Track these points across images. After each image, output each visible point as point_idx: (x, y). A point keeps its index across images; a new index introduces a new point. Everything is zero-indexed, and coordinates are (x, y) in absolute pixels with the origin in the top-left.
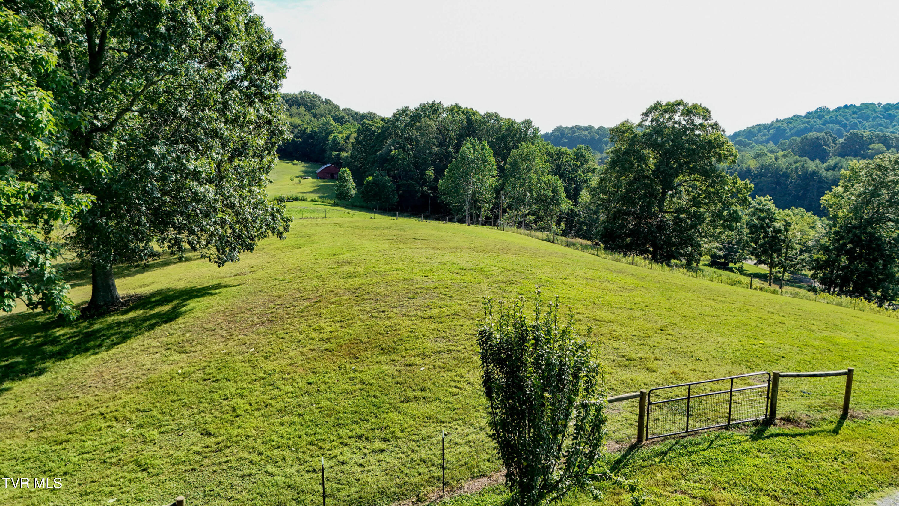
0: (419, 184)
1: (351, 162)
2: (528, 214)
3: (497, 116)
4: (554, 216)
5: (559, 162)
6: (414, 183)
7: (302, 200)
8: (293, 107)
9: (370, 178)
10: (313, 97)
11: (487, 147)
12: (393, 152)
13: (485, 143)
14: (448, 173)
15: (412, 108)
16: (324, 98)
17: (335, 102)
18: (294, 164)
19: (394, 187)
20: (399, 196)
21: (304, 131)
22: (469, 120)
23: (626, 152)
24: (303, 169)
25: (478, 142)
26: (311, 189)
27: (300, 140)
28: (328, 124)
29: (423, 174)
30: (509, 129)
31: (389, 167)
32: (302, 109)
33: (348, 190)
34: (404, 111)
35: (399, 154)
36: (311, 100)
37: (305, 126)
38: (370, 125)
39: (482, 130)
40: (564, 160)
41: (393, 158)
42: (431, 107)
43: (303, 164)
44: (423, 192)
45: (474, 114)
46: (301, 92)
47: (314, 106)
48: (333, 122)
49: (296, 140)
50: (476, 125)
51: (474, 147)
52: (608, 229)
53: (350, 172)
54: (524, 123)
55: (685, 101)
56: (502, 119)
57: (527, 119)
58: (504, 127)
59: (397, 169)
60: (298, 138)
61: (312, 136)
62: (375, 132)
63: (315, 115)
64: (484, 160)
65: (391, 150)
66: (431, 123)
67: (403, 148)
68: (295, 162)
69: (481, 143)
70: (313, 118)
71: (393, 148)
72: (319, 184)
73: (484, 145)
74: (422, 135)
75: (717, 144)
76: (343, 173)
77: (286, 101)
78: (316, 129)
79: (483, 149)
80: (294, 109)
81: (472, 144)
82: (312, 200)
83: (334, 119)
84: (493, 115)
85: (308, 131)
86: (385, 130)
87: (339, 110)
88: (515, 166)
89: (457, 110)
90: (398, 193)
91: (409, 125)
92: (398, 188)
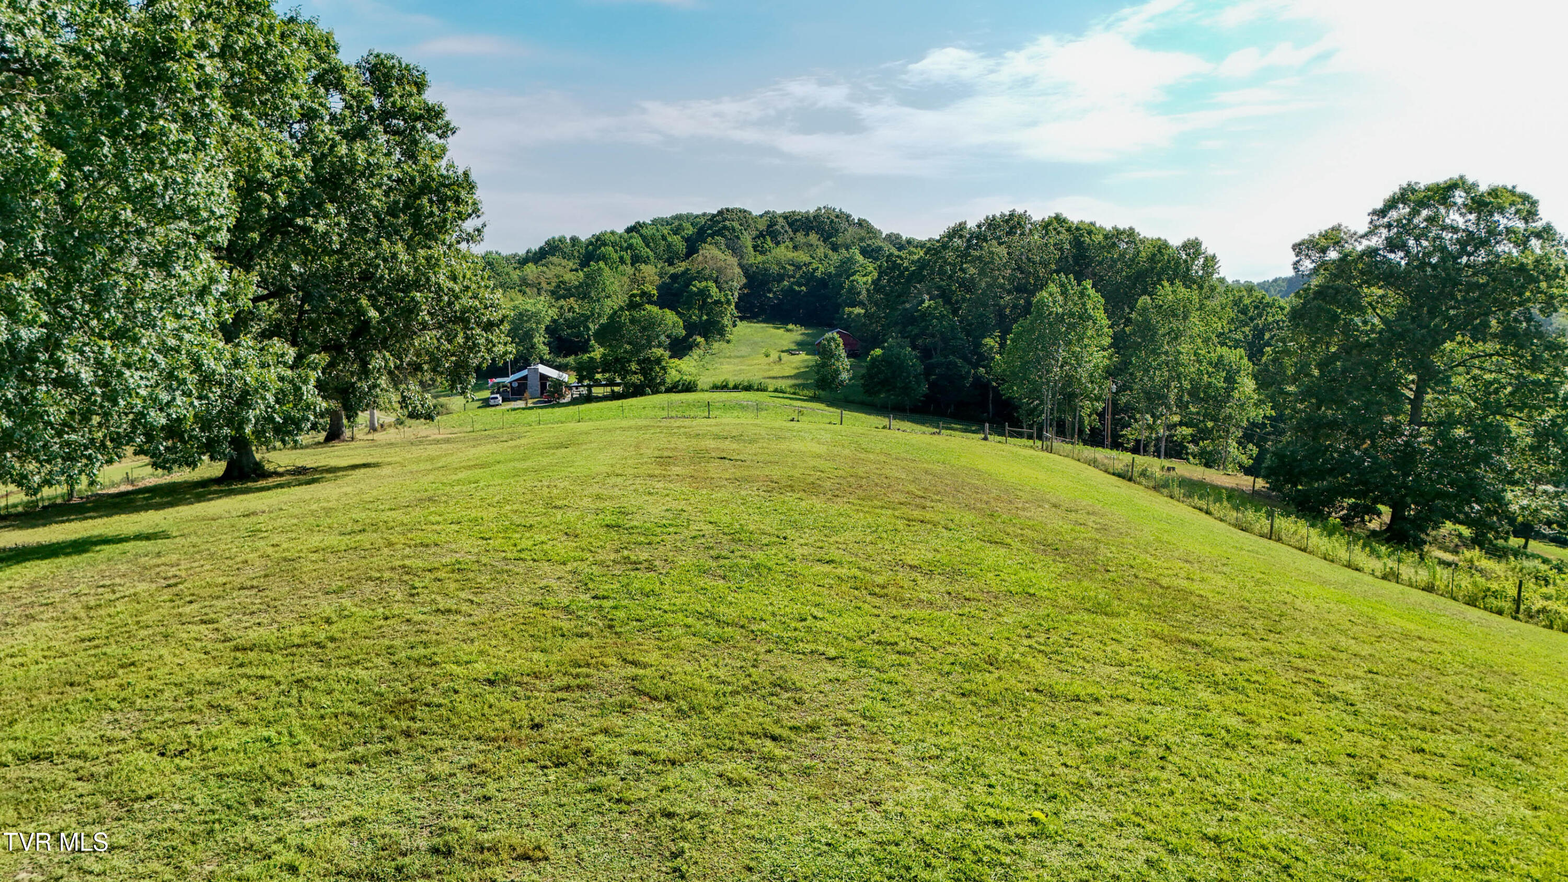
0: (970, 363)
1: (864, 324)
2: (1181, 424)
3: (1131, 233)
4: (1233, 429)
5: (1260, 322)
6: (959, 362)
7: (758, 390)
8: (798, 234)
9: (878, 352)
10: (837, 217)
11: (1091, 292)
12: (926, 304)
13: (1088, 283)
14: (1012, 340)
15: (971, 224)
16: (856, 217)
17: (876, 225)
18: (788, 330)
19: (920, 368)
20: (932, 385)
21: (812, 273)
22: (1077, 243)
23: (1321, 292)
24: (799, 338)
25: (1075, 283)
26: (793, 372)
27: (803, 288)
28: (851, 260)
29: (978, 345)
30: (1152, 259)
31: (916, 331)
32: (813, 238)
33: (837, 372)
34: (957, 231)
35: (936, 308)
36: (832, 221)
37: (814, 266)
38: (902, 259)
39: (1100, 263)
40: (1270, 319)
41: (925, 315)
42: (1007, 222)
43: (803, 330)
44: (977, 378)
45: (1090, 233)
46: (820, 209)
47: (837, 231)
48: (860, 258)
49: (797, 288)
50: (1091, 253)
51: (1064, 293)
53: (840, 341)
54: (1185, 246)
55: (1470, 179)
56: (1142, 242)
57: (1192, 237)
58: (1144, 254)
59: (933, 336)
60: (800, 285)
61: (823, 283)
62: (907, 269)
63: (835, 248)
64: (1084, 317)
65: (923, 301)
66: (1003, 251)
67: (945, 296)
68: (790, 326)
69: (1079, 285)
70: (830, 252)
71: (926, 297)
72: (811, 364)
73: (1086, 289)
74: (982, 273)
76: (829, 342)
77: (791, 225)
78: (832, 270)
79: (1082, 294)
80: (800, 238)
81: (1062, 285)
82: (776, 391)
83: (864, 252)
84: (1123, 232)
85: (818, 274)
86: (922, 264)
87: (875, 237)
88: (1147, 330)
89: (1055, 225)
90: (927, 380)
91: (964, 255)
92: (928, 371)
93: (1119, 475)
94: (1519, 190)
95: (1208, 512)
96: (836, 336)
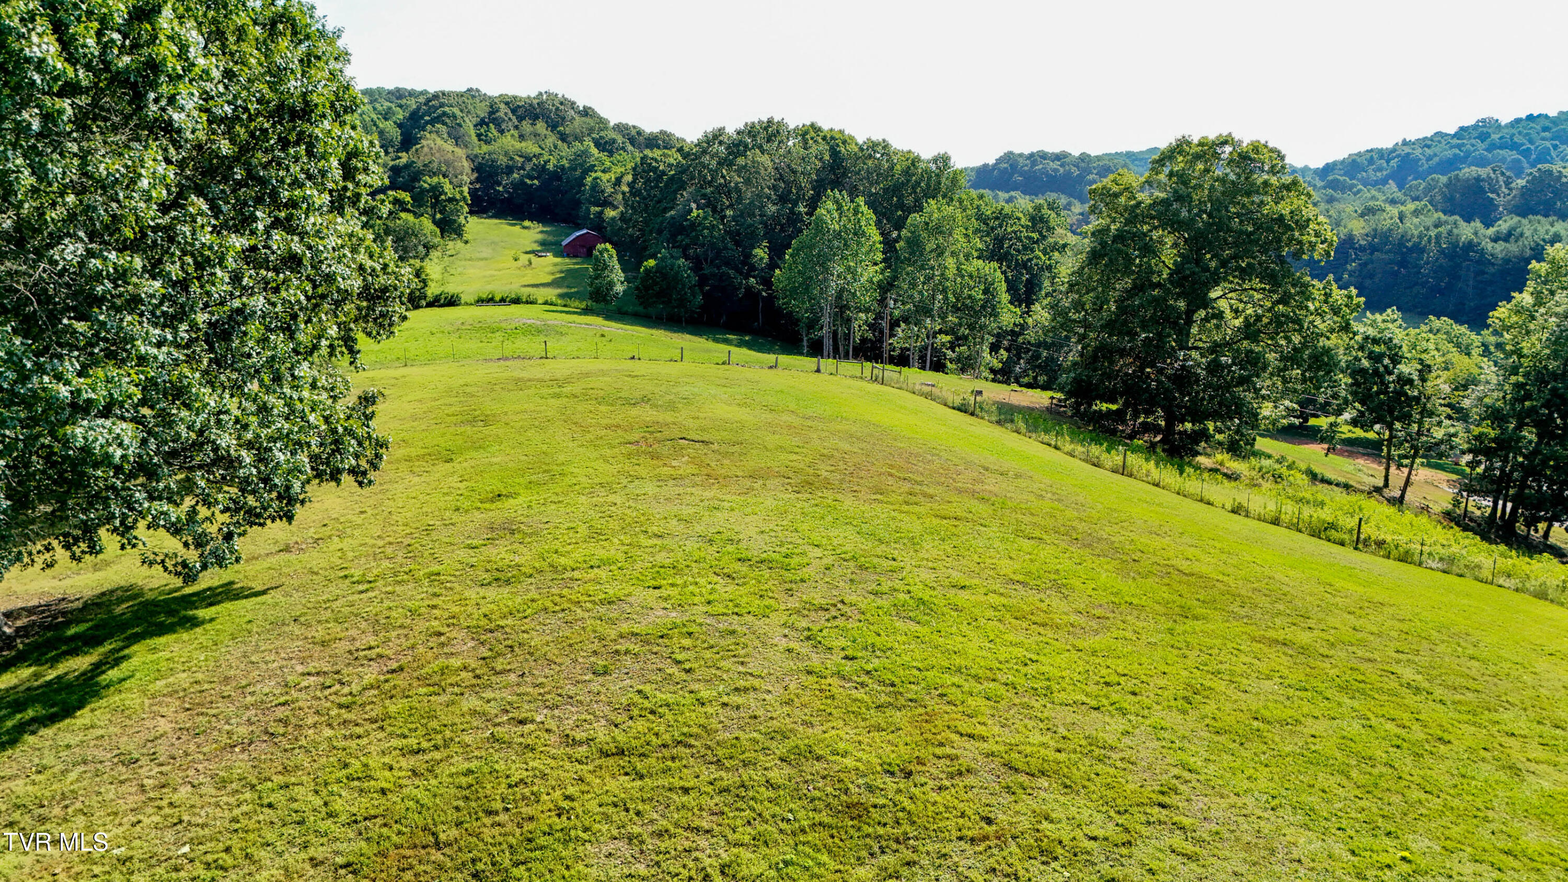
0: (741, 273)
1: (621, 229)
2: (940, 332)
3: (886, 146)
4: (986, 336)
5: (999, 231)
6: (732, 273)
7: (527, 302)
8: (524, 123)
9: (652, 263)
10: (561, 103)
11: (864, 208)
12: (695, 213)
13: (861, 200)
14: (791, 255)
15: (731, 130)
16: (581, 104)
17: (603, 112)
18: (525, 228)
19: (695, 279)
20: (705, 295)
21: (544, 166)
22: (834, 153)
23: (1120, 237)
24: (540, 237)
25: (847, 199)
26: (549, 279)
27: (536, 182)
28: (585, 153)
29: (748, 256)
30: (907, 172)
31: (687, 241)
32: (541, 126)
33: (611, 284)
34: (717, 136)
35: (705, 218)
36: (557, 109)
37: (546, 158)
38: (656, 160)
39: (858, 173)
40: (1009, 230)
41: (693, 225)
42: (766, 129)
43: (541, 227)
44: (749, 289)
45: (844, 142)
46: (541, 94)
47: (563, 119)
48: (594, 151)
49: (529, 182)
50: (847, 164)
51: (839, 208)
52: (1082, 380)
53: (613, 252)
54: (935, 160)
55: (1237, 136)
56: (895, 153)
57: (942, 152)
58: (898, 167)
59: (703, 245)
60: (532, 178)
61: (557, 175)
62: (664, 173)
63: (563, 138)
64: (858, 233)
65: (691, 211)
66: (765, 159)
67: (712, 205)
68: (527, 223)
69: (852, 201)
70: (560, 142)
71: (694, 206)
72: (565, 268)
73: (859, 205)
74: (748, 182)
75: (1297, 222)
76: (601, 253)
77: (514, 111)
78: (565, 162)
79: (856, 212)
80: (526, 126)
81: (837, 202)
82: (546, 303)
83: (597, 144)
84: (878, 144)
85: (550, 166)
86: (682, 170)
87: (606, 128)
88: (915, 244)
89: (812, 134)
90: (702, 291)
91: (724, 162)
92: (703, 281)
93: (959, 409)
94: (1270, 145)
95: (1056, 448)
96: (608, 246)
